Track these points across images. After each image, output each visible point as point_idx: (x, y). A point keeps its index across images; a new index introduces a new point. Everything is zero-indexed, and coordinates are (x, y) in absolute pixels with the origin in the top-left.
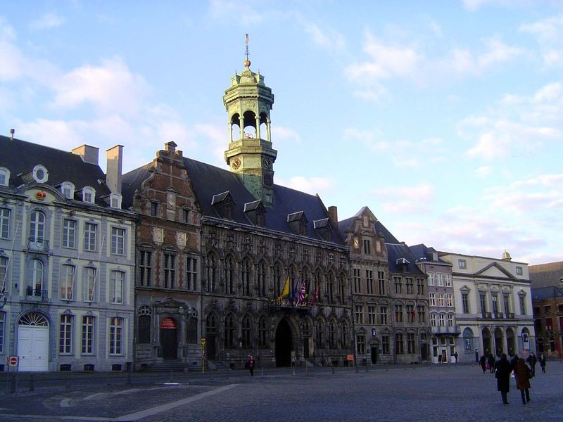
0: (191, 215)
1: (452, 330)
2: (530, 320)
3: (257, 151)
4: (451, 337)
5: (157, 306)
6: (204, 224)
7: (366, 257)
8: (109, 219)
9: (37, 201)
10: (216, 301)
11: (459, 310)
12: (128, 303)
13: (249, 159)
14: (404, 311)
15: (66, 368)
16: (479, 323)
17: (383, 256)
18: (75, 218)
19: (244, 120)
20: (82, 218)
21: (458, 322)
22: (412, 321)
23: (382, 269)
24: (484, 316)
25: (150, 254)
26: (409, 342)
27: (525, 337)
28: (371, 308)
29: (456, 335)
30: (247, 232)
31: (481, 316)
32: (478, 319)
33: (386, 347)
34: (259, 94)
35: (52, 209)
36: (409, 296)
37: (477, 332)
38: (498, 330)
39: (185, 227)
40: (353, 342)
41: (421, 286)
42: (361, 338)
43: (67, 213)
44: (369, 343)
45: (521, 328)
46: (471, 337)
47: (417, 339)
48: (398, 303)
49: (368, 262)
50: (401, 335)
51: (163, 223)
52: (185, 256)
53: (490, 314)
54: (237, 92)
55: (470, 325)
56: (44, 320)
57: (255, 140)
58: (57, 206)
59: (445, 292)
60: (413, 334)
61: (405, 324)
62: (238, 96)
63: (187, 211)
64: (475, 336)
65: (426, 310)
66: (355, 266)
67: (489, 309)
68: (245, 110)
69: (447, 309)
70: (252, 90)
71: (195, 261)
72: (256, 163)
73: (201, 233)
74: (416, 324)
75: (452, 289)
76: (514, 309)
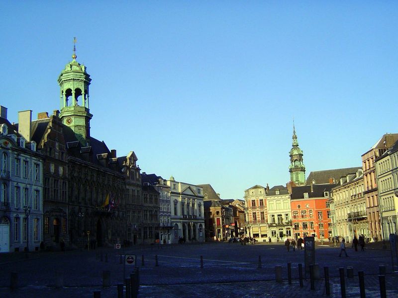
0: (64, 155)
1: (169, 225)
2: (202, 220)
3: (83, 115)
4: (168, 229)
5: (52, 211)
6: (70, 161)
7: (132, 182)
8: (33, 158)
9: (4, 146)
10: (75, 208)
11: (173, 214)
12: (41, 210)
13: (78, 119)
14: (148, 214)
15: (17, 249)
16: (181, 221)
17: (139, 181)
18: (20, 157)
19: (75, 93)
20: (22, 157)
21: (172, 220)
22: (152, 220)
23: (139, 189)
24: (184, 217)
25: (49, 179)
26: (150, 232)
27: (200, 230)
28: (134, 212)
29: (171, 227)
30: (86, 166)
31: (182, 217)
32: (181, 219)
33: (140, 234)
34: (85, 79)
35: (10, 151)
36: (151, 205)
37: (180, 226)
38: (189, 225)
39: (62, 163)
40: (126, 232)
41: (156, 199)
42: (129, 230)
43: (16, 154)
44: (133, 233)
45: (199, 224)
46: (177, 229)
47: (154, 230)
48: (146, 209)
49: (133, 185)
50: (146, 228)
51: (54, 160)
52: (62, 181)
53: (186, 216)
54: (72, 76)
55: (177, 222)
56: (7, 221)
57: (81, 107)
58: (13, 150)
59: (163, 202)
60: (151, 227)
61: (149, 222)
62: (72, 78)
63: (63, 153)
64: (179, 228)
65: (158, 213)
66: (127, 187)
67: (186, 213)
68: (76, 87)
69: (167, 212)
70: (81, 76)
71: (66, 183)
72: (82, 122)
73: (68, 166)
74: (153, 221)
75: (170, 201)
76: (196, 213)
